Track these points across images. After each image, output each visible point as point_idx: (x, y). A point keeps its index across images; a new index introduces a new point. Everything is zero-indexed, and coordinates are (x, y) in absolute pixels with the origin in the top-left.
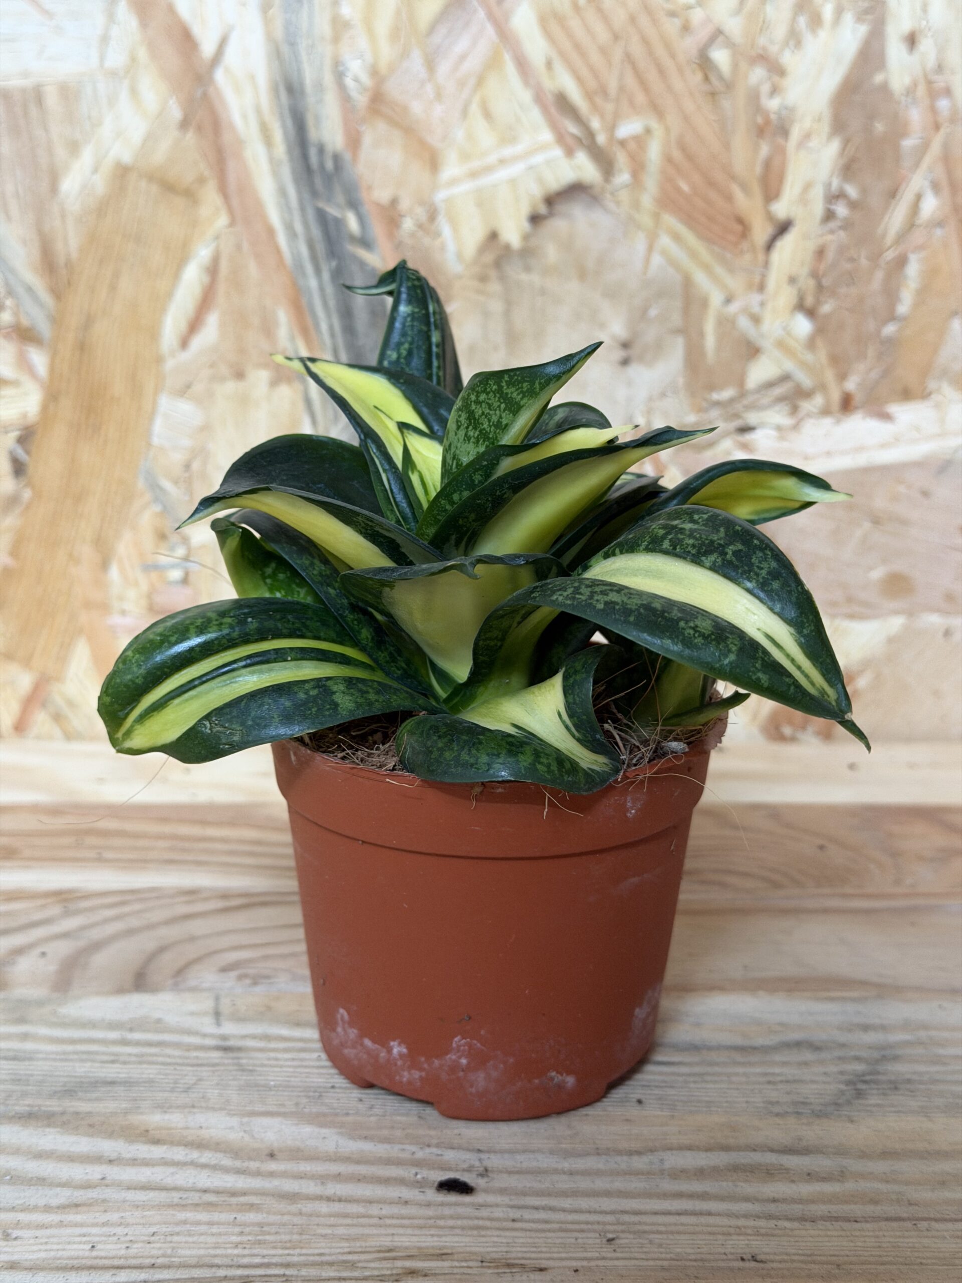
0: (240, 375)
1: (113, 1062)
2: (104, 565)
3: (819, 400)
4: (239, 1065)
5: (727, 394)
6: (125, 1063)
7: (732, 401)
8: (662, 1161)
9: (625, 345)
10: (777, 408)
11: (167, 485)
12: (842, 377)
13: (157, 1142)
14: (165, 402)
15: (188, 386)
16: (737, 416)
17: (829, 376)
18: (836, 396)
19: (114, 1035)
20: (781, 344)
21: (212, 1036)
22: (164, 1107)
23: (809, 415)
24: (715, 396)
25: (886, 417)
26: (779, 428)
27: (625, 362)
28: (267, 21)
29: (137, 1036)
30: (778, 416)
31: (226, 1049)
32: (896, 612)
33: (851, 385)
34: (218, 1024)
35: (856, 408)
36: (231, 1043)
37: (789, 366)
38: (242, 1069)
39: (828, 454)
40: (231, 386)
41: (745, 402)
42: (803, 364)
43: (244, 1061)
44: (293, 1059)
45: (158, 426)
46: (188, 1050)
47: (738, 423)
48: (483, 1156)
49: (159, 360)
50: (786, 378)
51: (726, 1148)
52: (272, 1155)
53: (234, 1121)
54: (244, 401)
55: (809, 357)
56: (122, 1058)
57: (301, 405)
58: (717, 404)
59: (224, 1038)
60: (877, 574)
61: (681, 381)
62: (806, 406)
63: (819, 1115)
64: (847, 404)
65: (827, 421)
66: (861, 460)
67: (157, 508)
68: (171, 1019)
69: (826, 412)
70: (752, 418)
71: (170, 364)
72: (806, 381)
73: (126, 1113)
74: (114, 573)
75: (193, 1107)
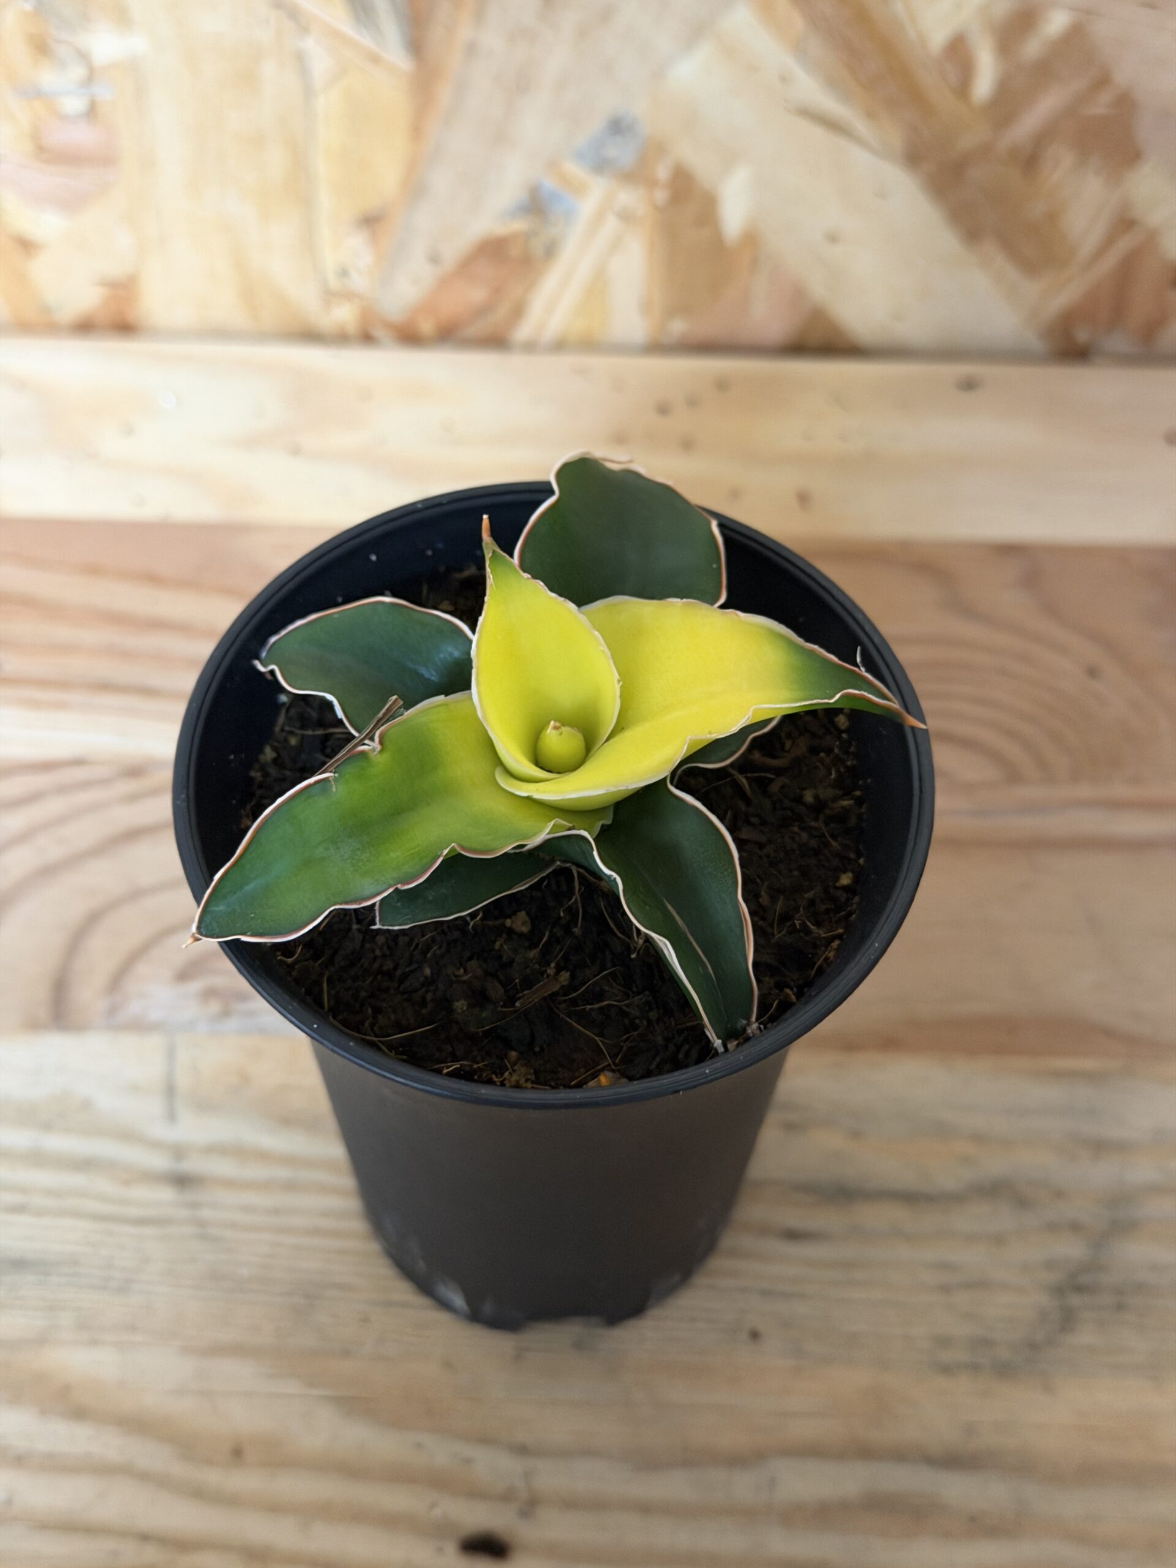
1: (21, 1209)
4: (201, 1223)
8: (772, 1483)
13: (82, 1415)
19: (23, 1139)
21: (162, 1146)
22: (91, 1330)
31: (182, 1181)
34: (171, 1116)
36: (189, 1165)
38: (203, 1232)
46: (127, 1183)
48: (529, 1463)
52: (237, 1454)
53: (189, 1368)
56: (34, 1200)
59: (178, 1151)
68: (104, 1101)
75: (134, 1329)
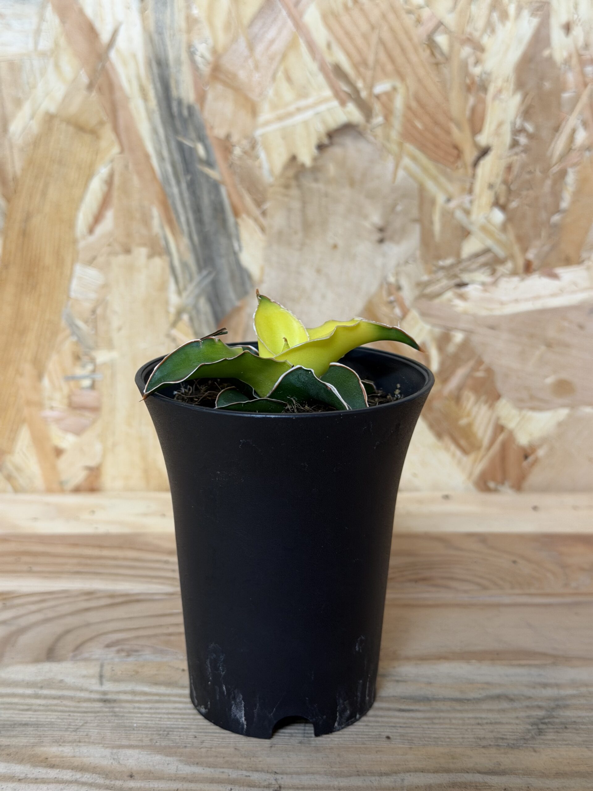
0: (128, 251)
1: (27, 710)
2: (40, 377)
3: (509, 265)
4: (113, 712)
5: (448, 262)
6: (35, 711)
7: (452, 266)
8: (403, 780)
9: (381, 230)
10: (482, 270)
11: (80, 324)
12: (525, 250)
13: (52, 766)
14: (79, 270)
15: (94, 258)
16: (455, 276)
17: (516, 249)
18: (521, 263)
19: (29, 691)
20: (484, 229)
21: (97, 692)
22: (60, 742)
23: (503, 275)
24: (441, 263)
25: (555, 277)
26: (483, 284)
27: (381, 241)
28: (144, 19)
29: (45, 692)
30: (482, 276)
31: (105, 701)
32: (563, 406)
33: (531, 255)
34: (101, 683)
35: (535, 270)
36: (109, 697)
37: (489, 243)
38: (115, 715)
39: (516, 301)
40: (122, 258)
41: (461, 266)
42: (499, 242)
43: (117, 710)
44: (151, 708)
45: (75, 285)
46: (79, 702)
47: (457, 281)
48: (279, 777)
49: (75, 242)
50: (487, 251)
51: (448, 771)
52: (131, 776)
53: (107, 752)
54: (131, 268)
55: (503, 237)
56: (34, 707)
57: (168, 270)
58: (442, 268)
59: (105, 693)
60: (550, 380)
61: (418, 253)
62: (501, 269)
63: (512, 747)
64: (528, 268)
65: (515, 279)
66: (538, 305)
67: (74, 339)
68: (70, 680)
69: (514, 273)
70: (465, 278)
71: (82, 244)
72: (501, 252)
73: (34, 746)
74: (46, 382)
75: (80, 742)
